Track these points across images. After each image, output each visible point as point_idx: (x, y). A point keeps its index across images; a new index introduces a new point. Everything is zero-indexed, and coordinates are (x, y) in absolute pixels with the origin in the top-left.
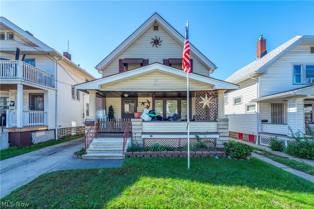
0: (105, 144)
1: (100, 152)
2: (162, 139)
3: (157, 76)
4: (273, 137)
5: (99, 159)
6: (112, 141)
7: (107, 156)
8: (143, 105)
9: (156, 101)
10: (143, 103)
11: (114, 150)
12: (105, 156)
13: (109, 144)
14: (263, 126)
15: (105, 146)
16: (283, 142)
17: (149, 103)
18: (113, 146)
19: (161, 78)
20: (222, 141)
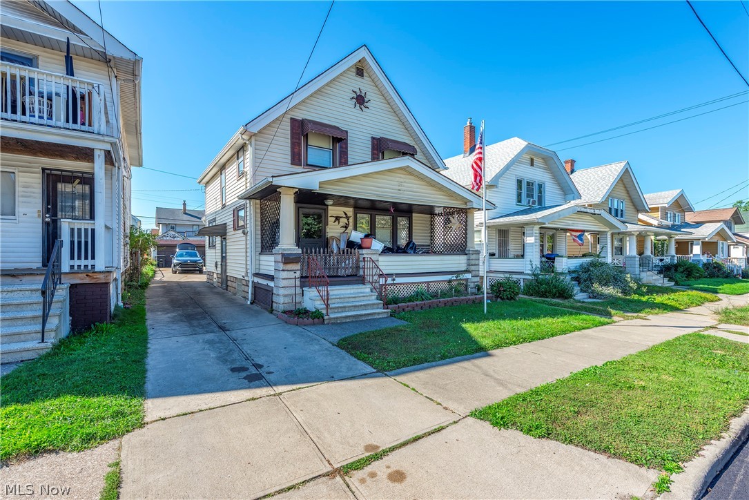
0: (342, 296)
1: (343, 309)
2: (407, 283)
3: (402, 176)
4: (507, 275)
5: (353, 322)
6: (343, 292)
7: (365, 315)
8: (337, 222)
9: (358, 215)
10: (337, 219)
11: (365, 305)
12: (361, 315)
13: (347, 296)
14: (491, 262)
15: (342, 300)
16: (517, 282)
17: (348, 218)
18: (353, 300)
19: (407, 181)
20: (474, 283)
